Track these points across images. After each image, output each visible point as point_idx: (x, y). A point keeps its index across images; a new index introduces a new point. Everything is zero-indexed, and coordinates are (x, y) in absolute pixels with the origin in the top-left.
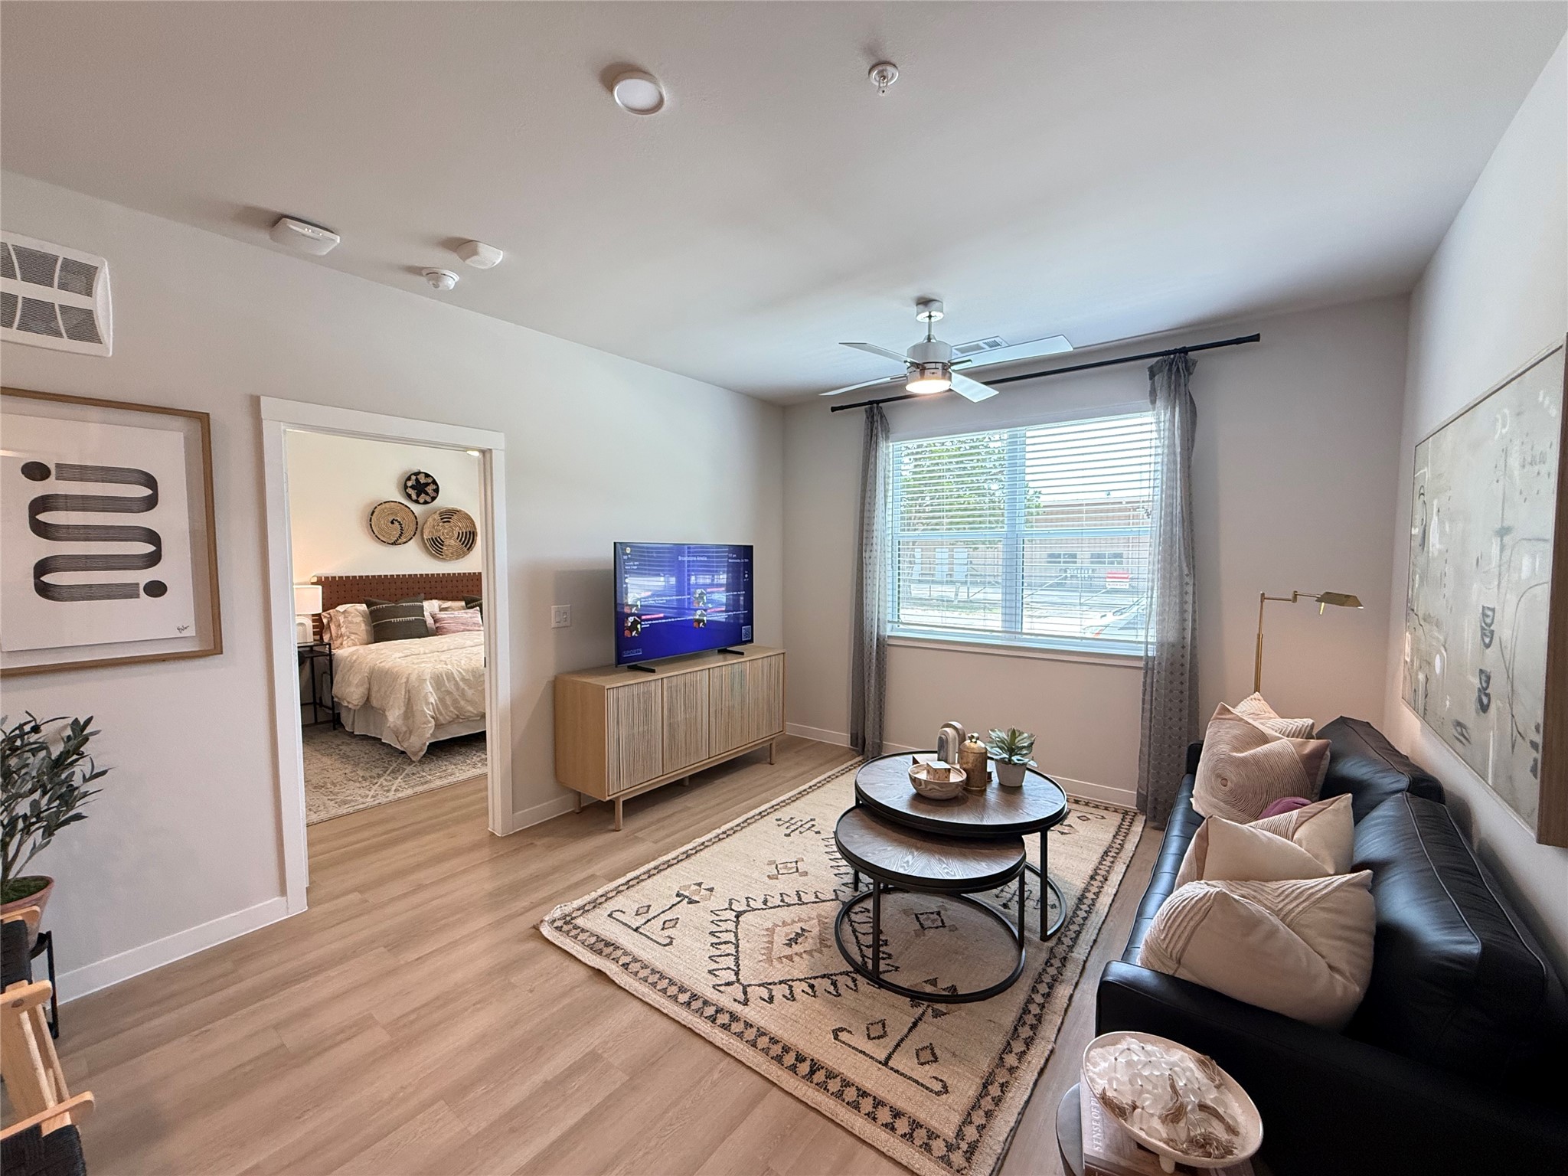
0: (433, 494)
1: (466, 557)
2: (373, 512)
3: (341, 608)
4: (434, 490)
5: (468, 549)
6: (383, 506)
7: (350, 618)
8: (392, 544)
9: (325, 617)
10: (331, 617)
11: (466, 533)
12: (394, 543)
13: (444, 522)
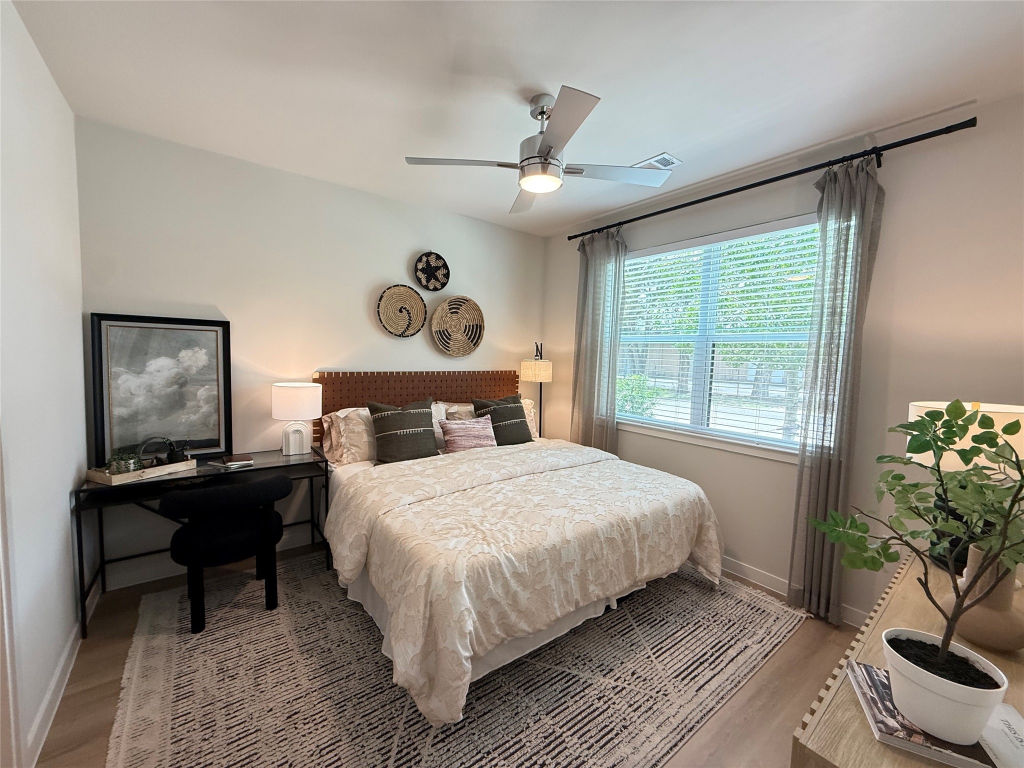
0: (443, 280)
1: (472, 353)
2: (382, 297)
3: (342, 413)
4: (444, 275)
5: (474, 345)
6: (392, 291)
7: (351, 426)
8: (400, 336)
9: (326, 421)
10: (332, 421)
11: (473, 326)
12: (402, 335)
13: (452, 313)
